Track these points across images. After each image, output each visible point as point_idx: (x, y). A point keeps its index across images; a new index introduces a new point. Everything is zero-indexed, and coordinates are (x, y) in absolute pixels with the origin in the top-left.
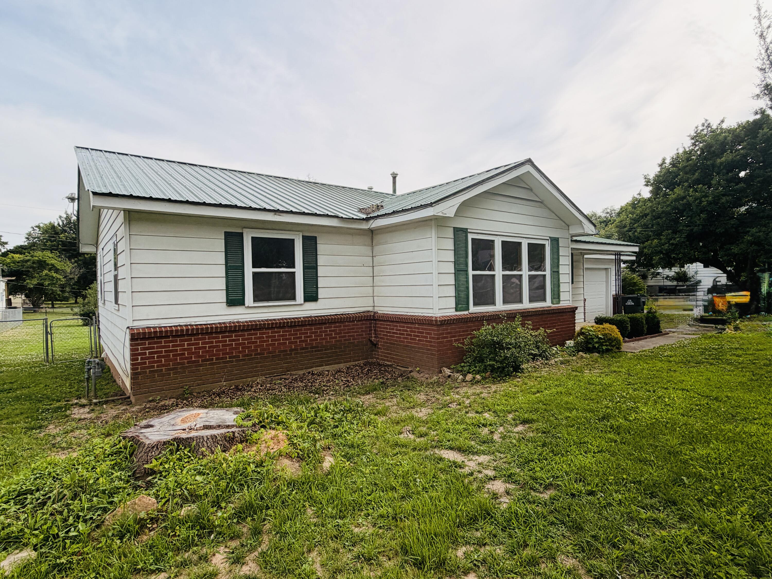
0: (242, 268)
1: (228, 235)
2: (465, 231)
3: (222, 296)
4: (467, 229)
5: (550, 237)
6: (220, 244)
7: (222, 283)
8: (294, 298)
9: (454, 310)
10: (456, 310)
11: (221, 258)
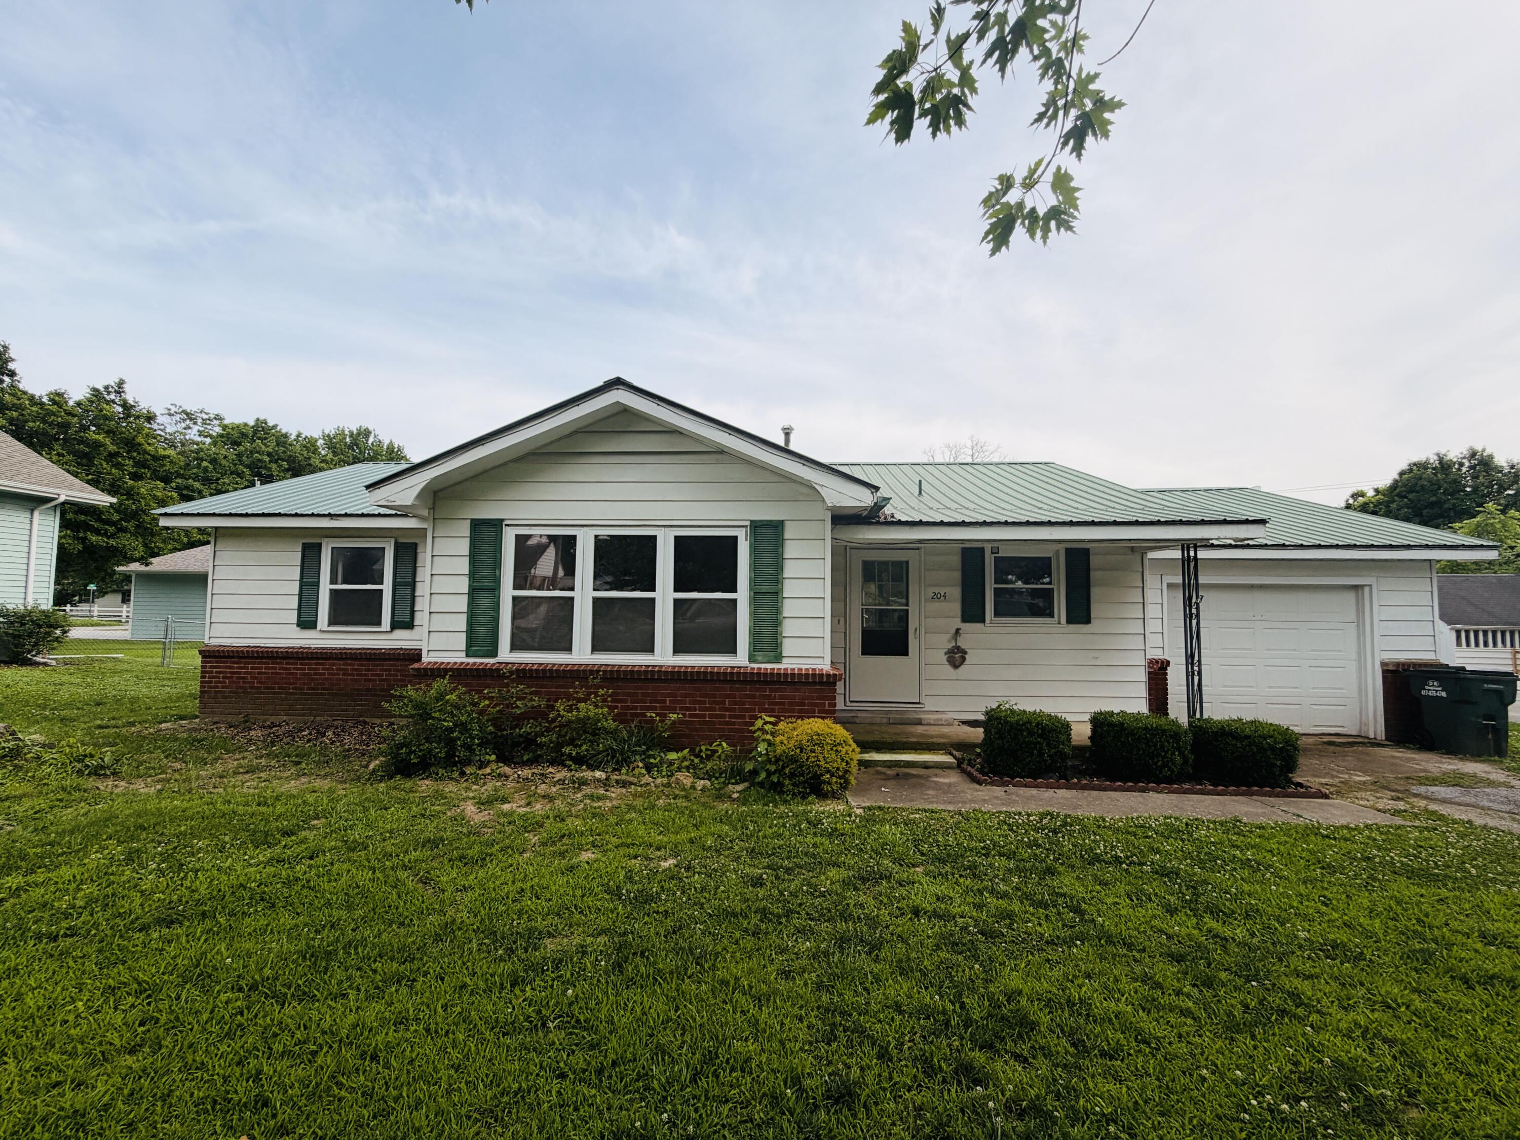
0: (317, 584)
1: (305, 547)
2: (497, 525)
3: (293, 617)
4: (503, 520)
5: (751, 521)
6: (296, 557)
7: (294, 603)
8: (379, 623)
9: (464, 654)
10: (467, 656)
11: (296, 573)
